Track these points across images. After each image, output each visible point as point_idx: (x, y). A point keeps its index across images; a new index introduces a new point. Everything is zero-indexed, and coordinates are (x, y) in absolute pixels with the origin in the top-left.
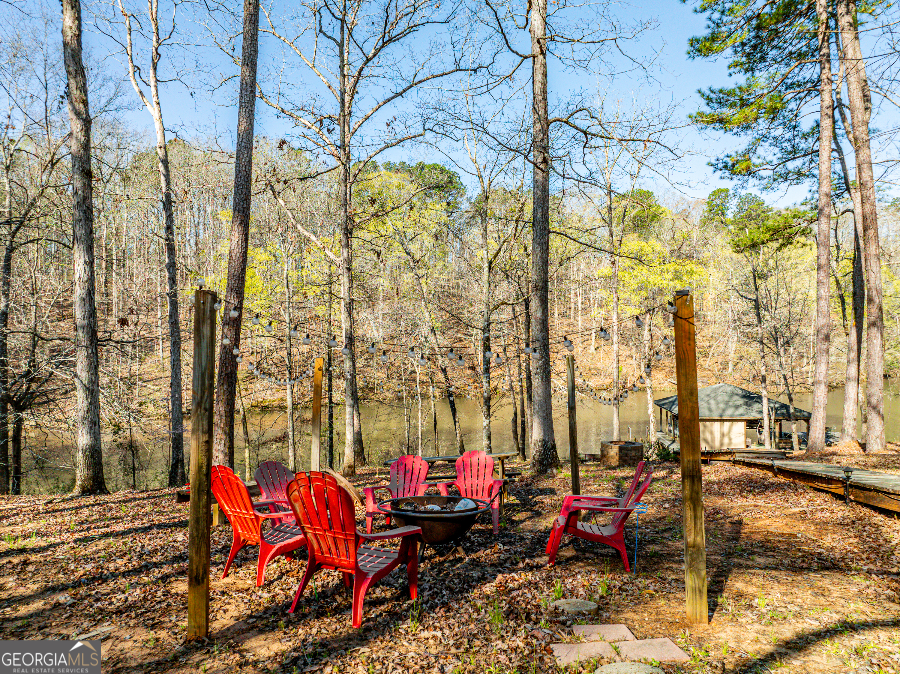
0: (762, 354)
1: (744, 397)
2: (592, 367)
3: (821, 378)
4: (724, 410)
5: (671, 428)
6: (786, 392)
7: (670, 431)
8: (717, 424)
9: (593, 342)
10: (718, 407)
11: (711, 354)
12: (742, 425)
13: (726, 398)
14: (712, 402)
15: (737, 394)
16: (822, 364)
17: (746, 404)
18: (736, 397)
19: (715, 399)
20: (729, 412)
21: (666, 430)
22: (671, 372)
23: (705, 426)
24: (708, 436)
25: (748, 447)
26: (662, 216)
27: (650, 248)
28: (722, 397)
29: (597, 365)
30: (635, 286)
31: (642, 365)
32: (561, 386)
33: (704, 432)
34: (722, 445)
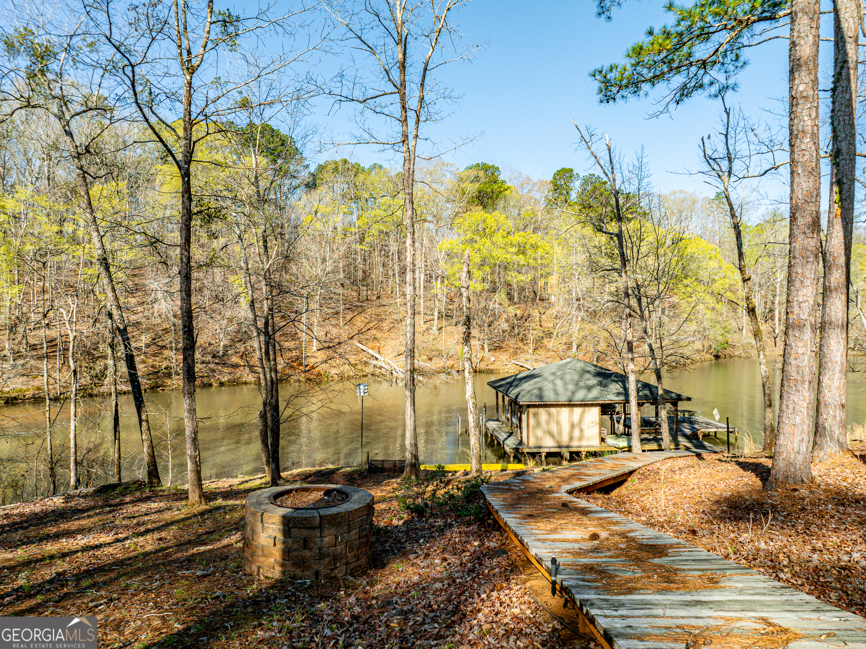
1: (598, 374)
2: (433, 348)
4: (573, 393)
5: (509, 416)
7: (508, 419)
8: (565, 411)
9: (436, 322)
10: (566, 389)
12: (596, 410)
13: (576, 377)
14: (559, 382)
15: (588, 372)
17: (600, 384)
18: (588, 376)
19: (562, 379)
20: (580, 395)
21: (503, 418)
22: (515, 353)
23: (549, 414)
24: (554, 428)
25: (603, 440)
26: (507, 192)
27: (493, 220)
28: (571, 376)
29: (439, 347)
30: (478, 260)
31: (486, 346)
32: (398, 369)
33: (548, 422)
34: (571, 438)
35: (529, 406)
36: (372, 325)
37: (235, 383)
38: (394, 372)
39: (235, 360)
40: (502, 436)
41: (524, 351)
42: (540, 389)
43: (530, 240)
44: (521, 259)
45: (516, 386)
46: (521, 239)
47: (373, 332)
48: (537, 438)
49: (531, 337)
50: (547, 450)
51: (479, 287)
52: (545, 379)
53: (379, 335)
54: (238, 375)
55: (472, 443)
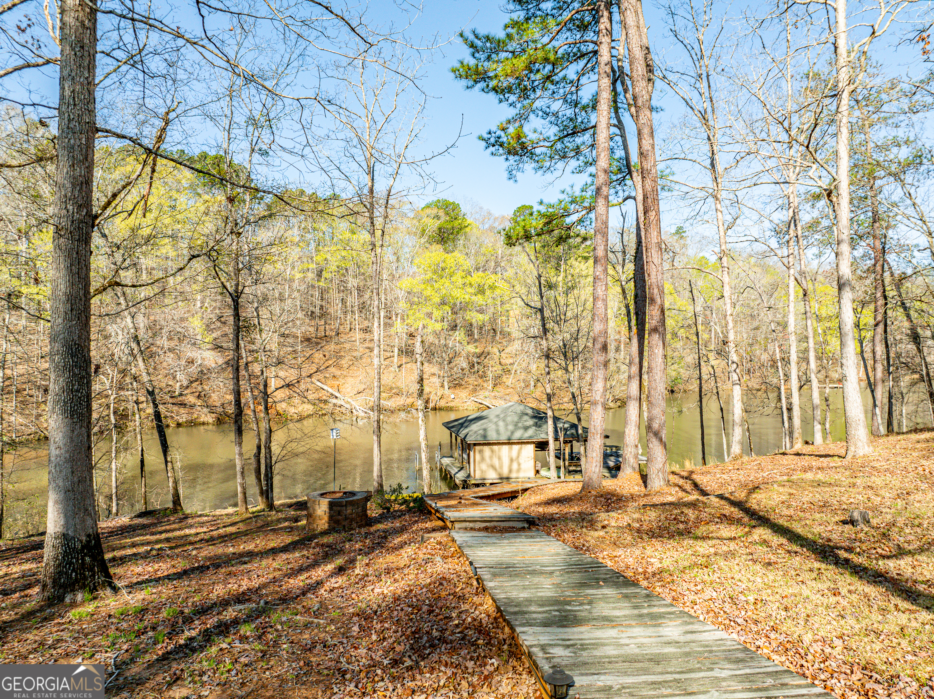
0: (547, 369)
1: (534, 417)
2: (394, 385)
3: (598, 398)
4: (512, 433)
5: (460, 453)
6: (575, 411)
7: (459, 456)
8: (505, 448)
9: (396, 359)
10: (507, 429)
11: (513, 372)
12: (532, 447)
13: (516, 419)
14: (501, 424)
15: (527, 414)
16: (599, 380)
17: (536, 425)
18: (526, 418)
19: (504, 421)
20: (518, 434)
21: (456, 455)
22: (475, 390)
23: (492, 451)
24: (496, 462)
25: (538, 472)
26: (467, 230)
27: (452, 260)
28: (512, 418)
29: (399, 384)
30: (438, 300)
31: (446, 384)
32: (358, 408)
33: (491, 458)
34: (510, 471)
35: (475, 445)
36: (330, 362)
37: (193, 424)
38: (354, 411)
39: (191, 399)
40: (453, 471)
41: (483, 388)
42: (485, 430)
43: (488, 281)
44: (479, 300)
45: (466, 427)
46: (479, 280)
47: (332, 370)
48: (482, 471)
49: (490, 375)
50: (491, 481)
51: (438, 326)
52: (490, 421)
53: (338, 373)
54: (196, 416)
55: (424, 475)
